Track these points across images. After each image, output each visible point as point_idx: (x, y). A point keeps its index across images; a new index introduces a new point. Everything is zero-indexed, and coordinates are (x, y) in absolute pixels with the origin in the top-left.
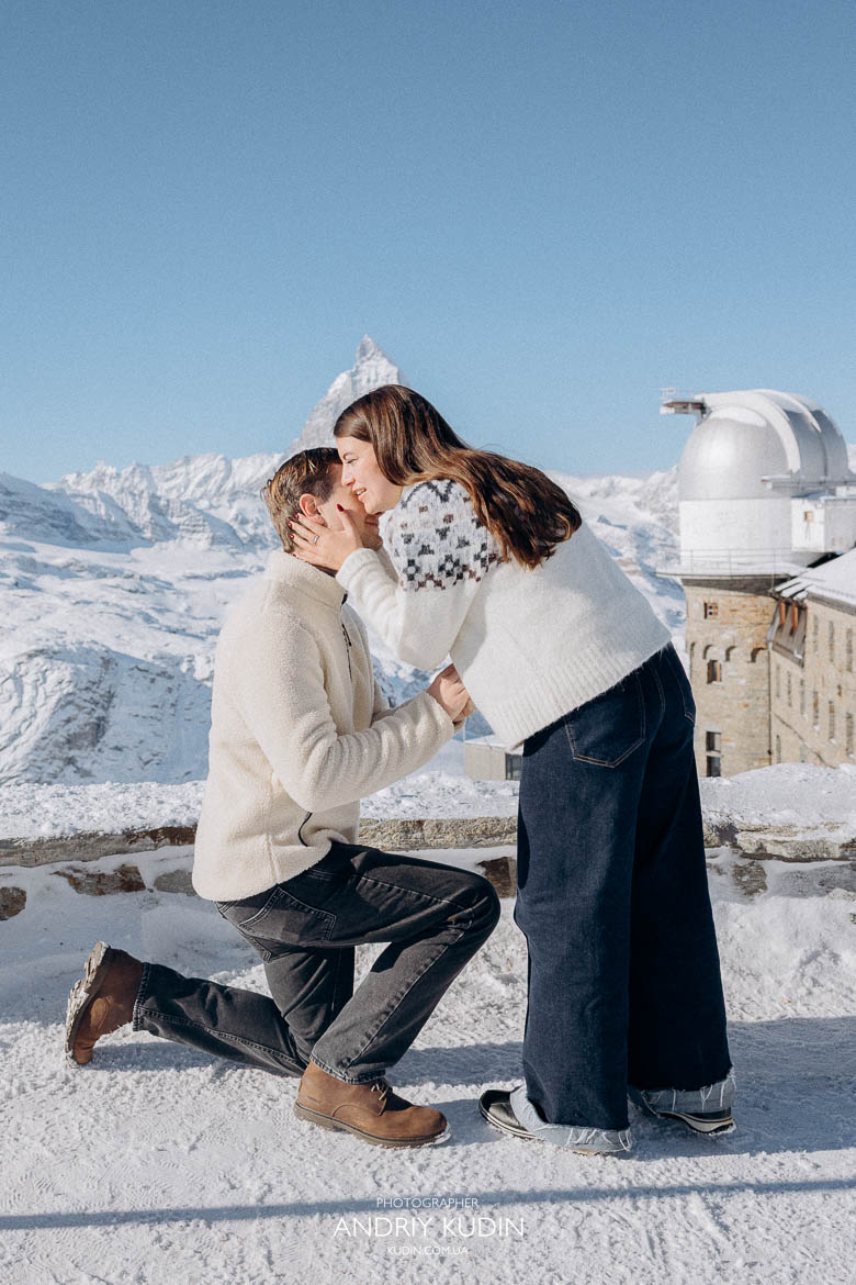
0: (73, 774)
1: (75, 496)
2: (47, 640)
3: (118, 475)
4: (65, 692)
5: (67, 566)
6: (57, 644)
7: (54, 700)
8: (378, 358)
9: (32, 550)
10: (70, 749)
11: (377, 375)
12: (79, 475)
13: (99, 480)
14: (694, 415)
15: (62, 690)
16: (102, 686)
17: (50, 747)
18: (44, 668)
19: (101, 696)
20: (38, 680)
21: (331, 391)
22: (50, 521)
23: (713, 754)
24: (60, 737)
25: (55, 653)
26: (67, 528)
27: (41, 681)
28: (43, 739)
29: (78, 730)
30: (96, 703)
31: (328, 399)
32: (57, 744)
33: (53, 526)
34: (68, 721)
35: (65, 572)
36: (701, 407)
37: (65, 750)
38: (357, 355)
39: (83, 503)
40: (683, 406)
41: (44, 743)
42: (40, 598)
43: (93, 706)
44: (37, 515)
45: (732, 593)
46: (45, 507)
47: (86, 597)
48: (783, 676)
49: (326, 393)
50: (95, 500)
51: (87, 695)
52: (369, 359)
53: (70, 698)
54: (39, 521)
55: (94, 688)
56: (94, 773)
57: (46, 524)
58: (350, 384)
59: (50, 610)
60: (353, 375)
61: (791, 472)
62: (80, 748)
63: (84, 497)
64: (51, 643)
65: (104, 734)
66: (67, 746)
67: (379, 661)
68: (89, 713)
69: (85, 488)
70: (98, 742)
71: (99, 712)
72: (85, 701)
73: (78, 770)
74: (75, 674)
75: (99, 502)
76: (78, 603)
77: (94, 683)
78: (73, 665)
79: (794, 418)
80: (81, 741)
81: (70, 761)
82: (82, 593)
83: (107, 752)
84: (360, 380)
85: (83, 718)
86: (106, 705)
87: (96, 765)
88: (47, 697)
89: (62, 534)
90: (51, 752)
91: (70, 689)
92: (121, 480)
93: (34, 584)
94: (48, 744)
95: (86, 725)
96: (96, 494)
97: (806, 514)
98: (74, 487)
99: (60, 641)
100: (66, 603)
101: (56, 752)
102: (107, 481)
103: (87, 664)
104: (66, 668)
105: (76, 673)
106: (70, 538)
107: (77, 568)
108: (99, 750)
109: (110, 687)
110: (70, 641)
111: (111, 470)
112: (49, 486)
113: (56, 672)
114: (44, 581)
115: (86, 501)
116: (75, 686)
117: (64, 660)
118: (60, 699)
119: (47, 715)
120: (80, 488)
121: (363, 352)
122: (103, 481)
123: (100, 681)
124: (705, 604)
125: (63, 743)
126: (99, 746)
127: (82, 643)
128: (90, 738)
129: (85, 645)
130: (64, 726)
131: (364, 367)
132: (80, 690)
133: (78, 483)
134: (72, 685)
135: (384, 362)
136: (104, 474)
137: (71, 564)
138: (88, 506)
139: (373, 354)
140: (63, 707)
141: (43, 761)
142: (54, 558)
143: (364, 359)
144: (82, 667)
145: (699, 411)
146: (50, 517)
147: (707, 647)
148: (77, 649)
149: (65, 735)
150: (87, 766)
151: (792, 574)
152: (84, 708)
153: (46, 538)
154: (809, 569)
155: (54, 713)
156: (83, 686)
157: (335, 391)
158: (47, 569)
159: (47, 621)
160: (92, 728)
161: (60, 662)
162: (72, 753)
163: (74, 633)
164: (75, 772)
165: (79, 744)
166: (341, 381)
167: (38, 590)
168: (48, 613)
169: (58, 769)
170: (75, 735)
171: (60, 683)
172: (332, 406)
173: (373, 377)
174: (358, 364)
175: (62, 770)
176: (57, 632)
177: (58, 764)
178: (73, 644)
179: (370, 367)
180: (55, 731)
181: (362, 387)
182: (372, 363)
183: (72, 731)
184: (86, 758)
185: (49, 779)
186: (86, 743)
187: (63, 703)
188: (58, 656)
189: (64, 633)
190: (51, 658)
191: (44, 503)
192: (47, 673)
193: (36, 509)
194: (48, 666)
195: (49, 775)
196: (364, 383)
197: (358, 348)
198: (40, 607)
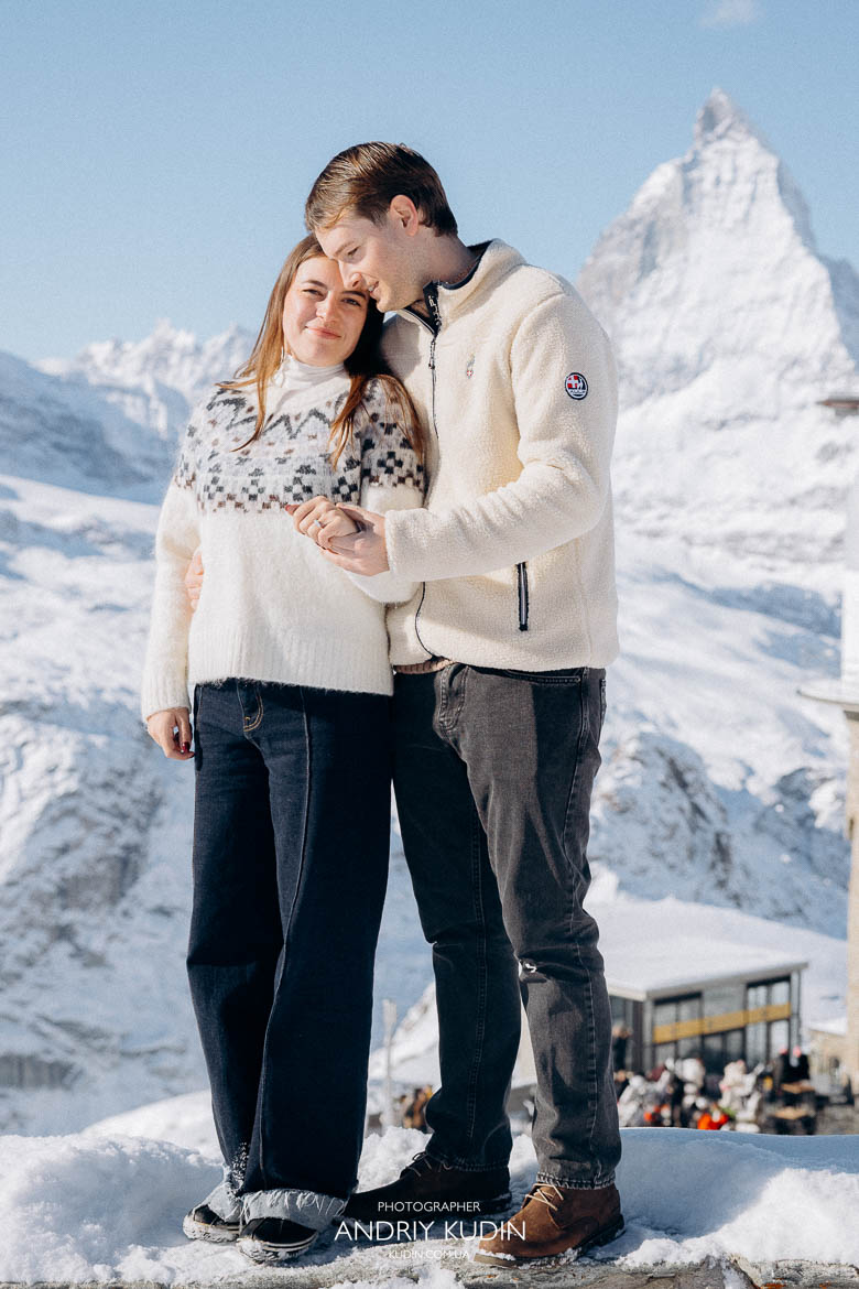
0: (67, 961)
1: (109, 388)
2: (31, 682)
3: (198, 350)
4: (61, 790)
5: (82, 532)
6: (50, 691)
7: (36, 806)
8: (739, 136)
9: (11, 494)
10: (64, 907)
11: (735, 170)
12: (118, 346)
13: (159, 358)
15: (53, 786)
16: (139, 781)
17: (24, 903)
18: (20, 740)
19: (134, 801)
20: (7, 763)
21: (640, 200)
22: (55, 437)
24: (47, 882)
25: (44, 709)
26: (86, 453)
27: (13, 765)
28: (11, 884)
29: (83, 871)
30: (123, 816)
31: (633, 215)
32: (38, 898)
33: (58, 446)
34: (64, 850)
35: (75, 543)
37: (55, 910)
38: (697, 128)
39: (122, 403)
41: (14, 891)
42: (23, 596)
43: (117, 822)
44: (27, 423)
46: (42, 408)
47: (116, 598)
49: (630, 203)
50: (147, 399)
51: (106, 800)
52: (720, 138)
53: (71, 803)
54: (30, 437)
55: (121, 784)
56: (111, 958)
57: (44, 443)
58: (680, 189)
59: (43, 619)
60: (686, 168)
62: (84, 907)
63: (124, 391)
64: (39, 689)
65: (135, 879)
66: (58, 901)
67: (699, 757)
68: (108, 836)
69: (128, 372)
70: (123, 895)
71: (129, 835)
72: (101, 810)
73: (79, 953)
74: (83, 753)
75: (154, 404)
76: (98, 608)
77: (121, 775)
78: (77, 736)
80: (89, 893)
81: (63, 933)
82: (109, 589)
83: (141, 920)
84: (701, 180)
85: (93, 845)
86: (143, 820)
87: (115, 946)
88: (22, 799)
89: (75, 464)
90: (24, 913)
91: (72, 784)
92: (205, 359)
93: (12, 566)
94: (18, 897)
95: (99, 860)
96: (149, 388)
98: (105, 370)
99: (57, 686)
100: (74, 608)
101: (36, 912)
102: (174, 359)
103: (109, 733)
104: (66, 741)
105: (87, 751)
106: (90, 474)
107: (100, 537)
108: (126, 914)
109: (155, 783)
110: (77, 688)
111: (184, 339)
112: (53, 366)
113: (45, 749)
114: (33, 560)
115: (128, 399)
116: (83, 780)
117: (60, 724)
118: (48, 806)
119: (21, 835)
120: (117, 373)
121: (710, 120)
122: (166, 360)
123: (134, 772)
125: (51, 896)
126: (124, 904)
127: (99, 691)
128: (106, 888)
129: (108, 697)
130: (54, 860)
131: (708, 153)
132: (92, 787)
133: (115, 362)
134: (77, 776)
135: (751, 144)
136: (169, 346)
137: (90, 528)
138: (133, 410)
139: (729, 128)
140: (54, 821)
141: (9, 929)
142: (54, 513)
143: (710, 136)
144: (99, 741)
146: (52, 429)
148: (92, 703)
149: (56, 878)
150: (97, 944)
152: (98, 824)
153: (43, 471)
155: (35, 832)
156: (99, 779)
157: (648, 202)
158: (39, 535)
159: (29, 643)
160: (112, 868)
161: (53, 728)
162: (68, 917)
163: (86, 671)
164: (72, 956)
165: (83, 898)
166: (661, 180)
167: (18, 577)
168: (35, 625)
169: (37, 950)
170: (76, 879)
171: (52, 771)
172: (639, 228)
173: (727, 176)
174: (698, 145)
175: (45, 950)
176: (53, 665)
177: (37, 937)
178: (82, 692)
179: (722, 153)
180: (36, 870)
181: (702, 196)
182: (726, 144)
183: (71, 872)
184: (97, 927)
185: (16, 968)
186: (97, 897)
187: (54, 812)
188: (51, 716)
189: (67, 669)
190: (35, 719)
191: (42, 399)
192: (26, 750)
193: (24, 411)
194: (28, 734)
195: (18, 958)
196: (707, 186)
197: (700, 113)
198: (20, 613)
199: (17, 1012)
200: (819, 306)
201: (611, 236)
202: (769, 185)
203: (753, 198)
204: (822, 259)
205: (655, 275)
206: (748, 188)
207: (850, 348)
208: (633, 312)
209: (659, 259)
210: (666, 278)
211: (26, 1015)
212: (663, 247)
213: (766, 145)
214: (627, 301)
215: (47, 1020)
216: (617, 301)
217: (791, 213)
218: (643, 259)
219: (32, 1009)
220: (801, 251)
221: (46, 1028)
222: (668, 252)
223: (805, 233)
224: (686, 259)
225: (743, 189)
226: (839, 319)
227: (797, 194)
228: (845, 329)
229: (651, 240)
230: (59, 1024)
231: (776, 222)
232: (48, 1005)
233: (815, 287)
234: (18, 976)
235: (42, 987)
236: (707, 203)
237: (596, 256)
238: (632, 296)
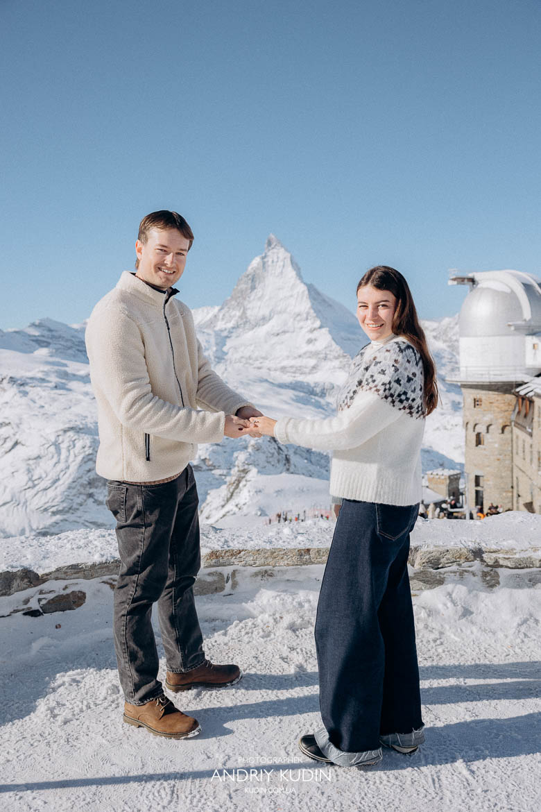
2: (76, 421)
4: (87, 453)
6: (82, 423)
7: (80, 458)
8: (278, 248)
9: (66, 365)
10: (91, 488)
11: (278, 258)
14: (468, 286)
15: (85, 452)
17: (78, 487)
18: (74, 438)
20: (70, 446)
21: (250, 268)
23: (479, 488)
24: (85, 480)
25: (80, 429)
27: (72, 446)
28: (74, 482)
31: (248, 273)
32: (82, 485)
33: (78, 350)
34: (89, 471)
35: (86, 379)
36: (472, 281)
37: (88, 489)
38: (266, 246)
40: (461, 280)
41: (74, 484)
42: (71, 396)
44: (69, 344)
45: (490, 392)
46: (73, 339)
48: (520, 443)
49: (247, 270)
52: (273, 248)
53: (90, 457)
54: (70, 348)
57: (74, 349)
58: (262, 264)
59: (78, 402)
60: (263, 258)
61: (525, 320)
62: (96, 488)
64: (78, 423)
66: (88, 486)
73: (96, 501)
74: (93, 442)
78: (92, 437)
79: (528, 287)
80: (97, 483)
81: (91, 495)
84: (268, 261)
88: (75, 456)
90: (78, 490)
91: (90, 451)
93: (67, 387)
94: (76, 485)
97: (534, 345)
99: (84, 422)
100: (87, 399)
101: (82, 490)
104: (88, 438)
110: (89, 422)
112: (76, 326)
113: (81, 441)
114: (73, 385)
117: (86, 433)
118: (84, 458)
119: (76, 467)
121: (270, 244)
124: (475, 399)
125: (86, 485)
130: (87, 474)
131: (270, 253)
134: (92, 448)
135: (282, 250)
139: (275, 245)
140: (85, 462)
141: (74, 495)
142: (78, 370)
143: (270, 248)
145: (471, 283)
146: (76, 345)
147: (476, 425)
149: (87, 479)
150: (101, 498)
151: (526, 381)
153: (75, 358)
154: (536, 378)
155: (80, 466)
157: (252, 269)
158: (75, 377)
159: (74, 410)
161: (83, 435)
162: (91, 491)
163: (92, 417)
164: (94, 502)
165: (96, 485)
166: (256, 262)
167: (69, 390)
168: (75, 404)
169: (83, 501)
170: (93, 479)
171: (84, 448)
172: (250, 277)
173: (275, 260)
174: (266, 251)
175: (85, 501)
176: (82, 416)
177: (83, 497)
178: (91, 423)
179: (273, 253)
180: (81, 477)
181: (268, 266)
182: (275, 250)
183: (91, 477)
184: (101, 493)
185: (78, 507)
186: (100, 484)
187: (85, 460)
188: (82, 431)
189: (86, 417)
190: (78, 432)
191: (73, 337)
192: (76, 442)
193: (67, 340)
194: (76, 437)
195: (78, 504)
196: (270, 263)
197: (266, 241)
198: (71, 401)
199: (78, 520)
200: (305, 298)
201: (242, 279)
202: (288, 262)
203: (284, 266)
204: (305, 283)
205: (255, 291)
206: (282, 264)
207: (314, 309)
208: (249, 302)
209: (257, 285)
210: (259, 292)
211: (81, 521)
212: (257, 282)
213: (286, 250)
214: (247, 298)
215: (87, 521)
216: (245, 299)
217: (295, 270)
218: (251, 286)
219: (83, 518)
220: (298, 282)
221: (87, 524)
222: (259, 283)
223: (299, 276)
224: (265, 286)
225: (281, 264)
226: (311, 302)
227: (296, 264)
228: (313, 304)
229: (254, 280)
230: (91, 523)
231: (291, 273)
232: (88, 517)
233: (303, 292)
234: (78, 509)
235: (86, 512)
236: (270, 268)
237: (237, 286)
238: (249, 297)
